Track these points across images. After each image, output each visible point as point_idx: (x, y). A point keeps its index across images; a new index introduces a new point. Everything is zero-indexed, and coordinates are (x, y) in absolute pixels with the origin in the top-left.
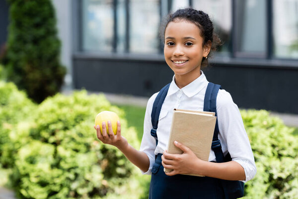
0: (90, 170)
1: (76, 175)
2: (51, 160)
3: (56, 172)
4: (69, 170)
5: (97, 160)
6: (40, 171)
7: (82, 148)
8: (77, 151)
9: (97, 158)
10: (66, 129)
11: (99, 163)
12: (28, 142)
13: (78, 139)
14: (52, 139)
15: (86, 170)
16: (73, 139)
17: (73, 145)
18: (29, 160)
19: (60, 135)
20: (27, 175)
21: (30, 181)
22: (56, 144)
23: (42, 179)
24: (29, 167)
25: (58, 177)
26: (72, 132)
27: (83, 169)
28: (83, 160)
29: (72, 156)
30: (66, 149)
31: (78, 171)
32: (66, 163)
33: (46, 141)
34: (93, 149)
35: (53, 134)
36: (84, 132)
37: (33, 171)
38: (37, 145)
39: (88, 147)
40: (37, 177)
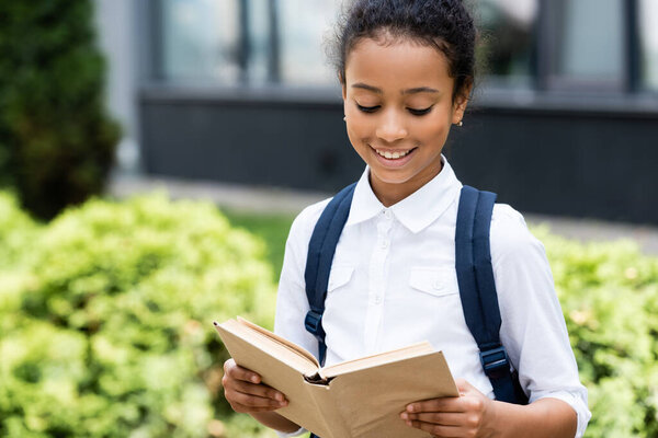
0: (178, 396)
1: (144, 411)
2: (78, 372)
3: (92, 403)
4: (124, 398)
5: (196, 370)
6: (52, 400)
7: (157, 340)
8: (143, 347)
9: (197, 364)
10: (114, 290)
11: (200, 377)
12: (20, 326)
13: (148, 317)
14: (79, 319)
15: (168, 398)
16: (132, 318)
17: (133, 333)
18: (23, 372)
19: (99, 308)
20: (18, 412)
21: (25, 425)
22: (89, 330)
23: (56, 423)
24: (23, 391)
25: (97, 415)
26: (132, 300)
27: (159, 396)
28: (160, 371)
29: (132, 363)
30: (116, 342)
31: (148, 400)
32: (116, 379)
33: (62, 323)
34: (183, 342)
35: (81, 303)
36: (162, 298)
37: (32, 400)
38: (43, 332)
39: (172, 339)
40: (45, 415)
